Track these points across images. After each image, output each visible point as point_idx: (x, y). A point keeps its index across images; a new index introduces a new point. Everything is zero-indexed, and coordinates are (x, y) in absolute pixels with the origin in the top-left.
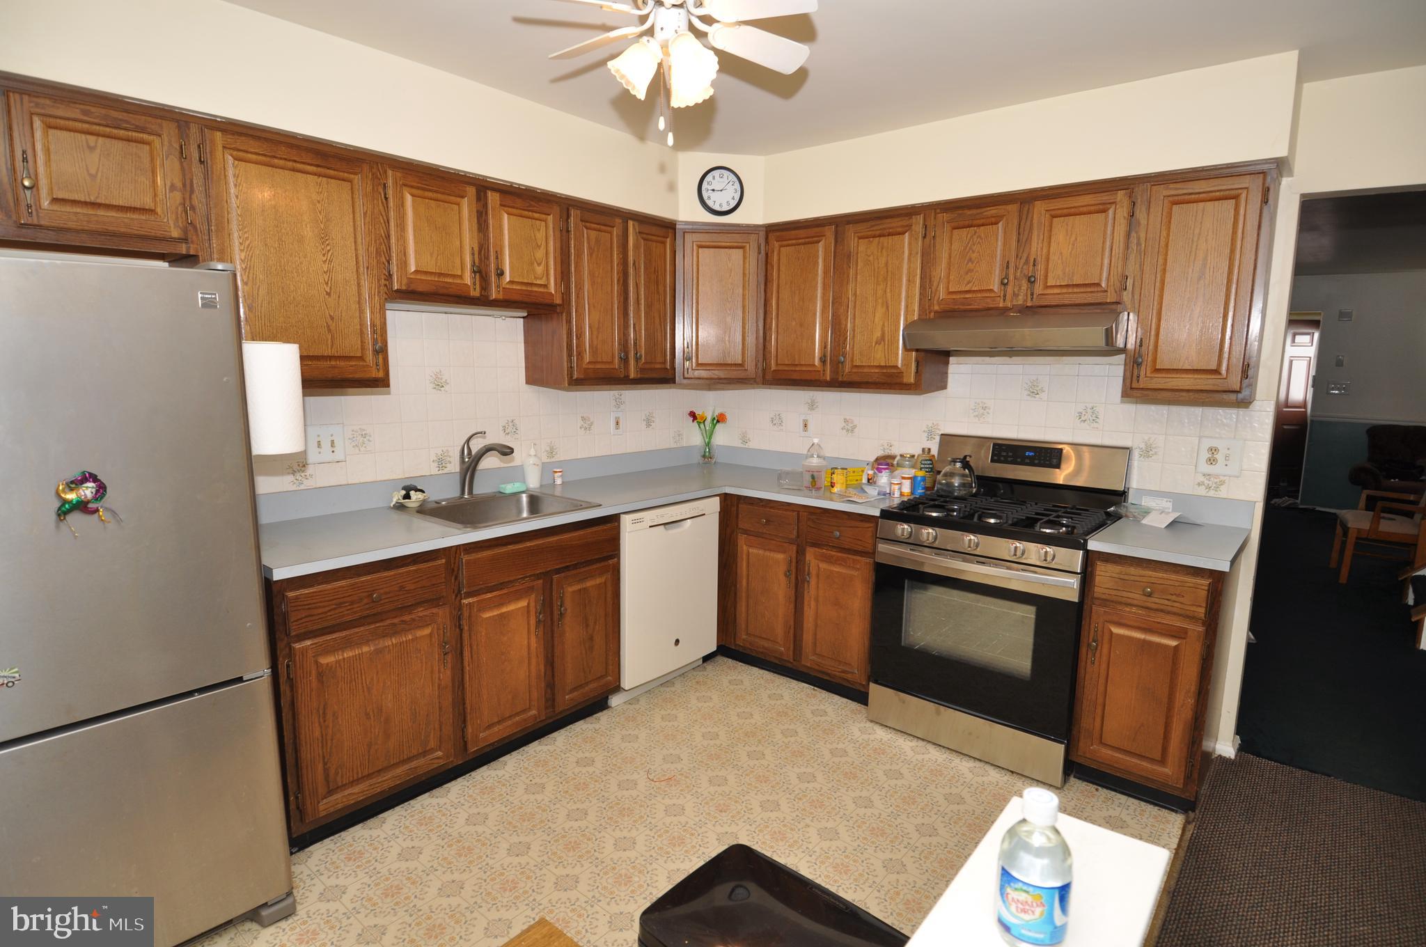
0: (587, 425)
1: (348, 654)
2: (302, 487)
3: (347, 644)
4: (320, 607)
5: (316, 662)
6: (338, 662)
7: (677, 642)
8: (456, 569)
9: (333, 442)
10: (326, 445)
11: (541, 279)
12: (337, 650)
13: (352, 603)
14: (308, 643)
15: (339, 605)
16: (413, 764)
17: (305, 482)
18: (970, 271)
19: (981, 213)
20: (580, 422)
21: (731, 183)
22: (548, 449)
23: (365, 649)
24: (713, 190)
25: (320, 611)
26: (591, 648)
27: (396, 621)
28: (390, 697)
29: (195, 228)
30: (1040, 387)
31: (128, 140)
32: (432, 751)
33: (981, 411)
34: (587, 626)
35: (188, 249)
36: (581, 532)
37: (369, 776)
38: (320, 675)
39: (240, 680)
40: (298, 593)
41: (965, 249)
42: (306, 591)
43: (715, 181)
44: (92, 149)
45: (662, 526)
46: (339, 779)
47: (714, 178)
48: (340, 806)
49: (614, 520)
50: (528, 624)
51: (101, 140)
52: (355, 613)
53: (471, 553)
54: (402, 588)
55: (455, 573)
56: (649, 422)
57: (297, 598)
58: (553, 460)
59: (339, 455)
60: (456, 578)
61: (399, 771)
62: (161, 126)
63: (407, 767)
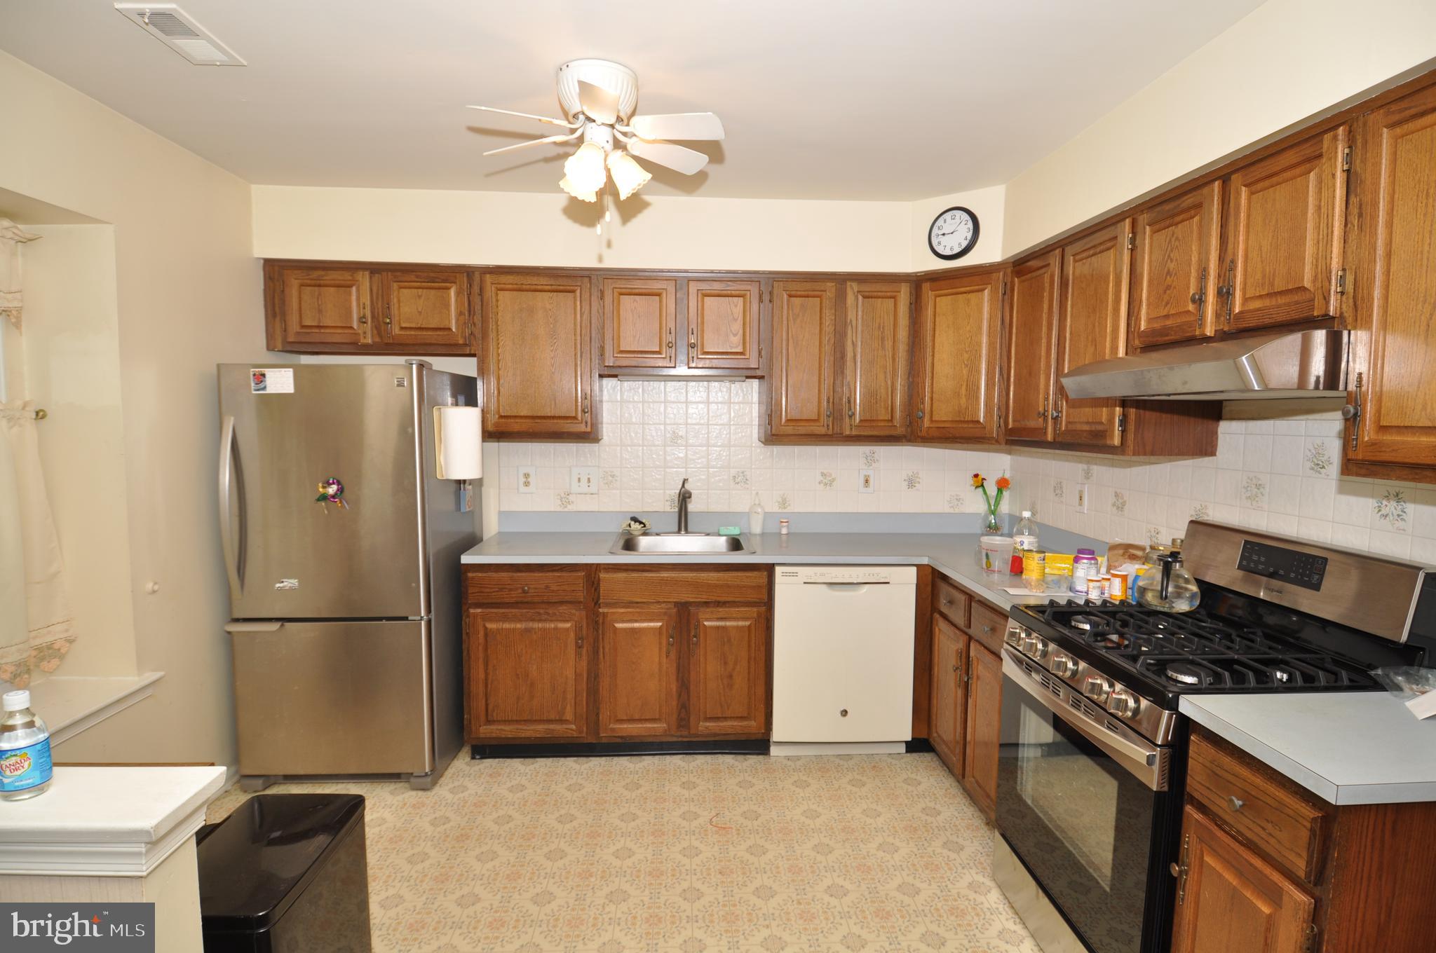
0: (828, 481)
1: (506, 626)
2: (566, 510)
3: (505, 618)
4: (487, 588)
5: (484, 626)
6: (498, 629)
7: (844, 713)
8: (596, 583)
9: (589, 479)
10: (584, 480)
11: (737, 347)
12: (500, 621)
13: (511, 590)
14: (479, 610)
15: (501, 590)
16: (552, 726)
17: (569, 506)
18: (1169, 287)
19: (1179, 205)
20: (819, 478)
21: (963, 223)
22: (780, 500)
23: (519, 626)
24: (944, 234)
25: (488, 590)
26: (731, 686)
27: (542, 611)
28: (535, 667)
29: (475, 336)
30: (1326, 458)
31: (439, 288)
32: (566, 722)
33: (1254, 491)
34: (726, 663)
35: (470, 350)
36: (721, 575)
37: (517, 722)
38: (486, 635)
39: (406, 619)
40: (474, 575)
41: (1163, 259)
42: (480, 575)
43: (949, 223)
44: (420, 297)
45: (824, 586)
46: (495, 715)
47: (945, 221)
48: (494, 735)
49: (770, 569)
50: (660, 643)
51: (425, 290)
52: (512, 597)
53: (608, 572)
54: (547, 587)
55: (595, 585)
56: (911, 483)
57: (473, 578)
58: (785, 511)
59: (594, 489)
60: (595, 590)
61: (541, 727)
62: (456, 277)
63: (546, 726)
